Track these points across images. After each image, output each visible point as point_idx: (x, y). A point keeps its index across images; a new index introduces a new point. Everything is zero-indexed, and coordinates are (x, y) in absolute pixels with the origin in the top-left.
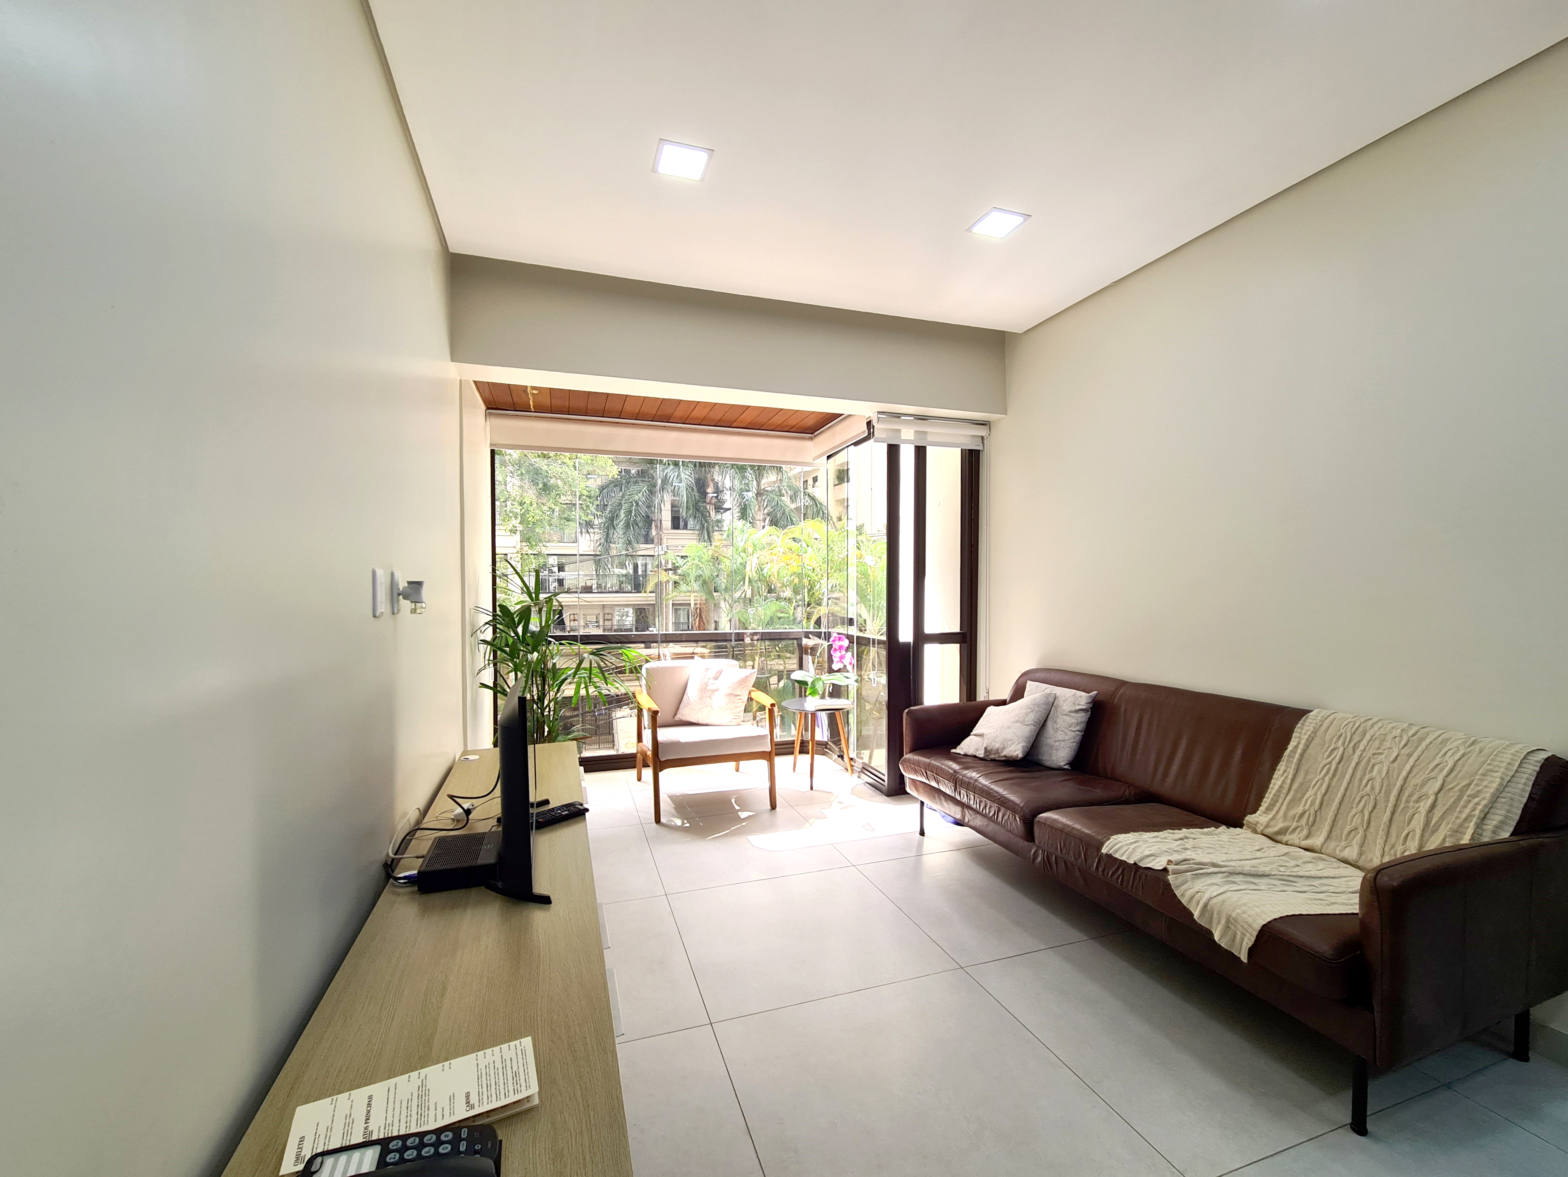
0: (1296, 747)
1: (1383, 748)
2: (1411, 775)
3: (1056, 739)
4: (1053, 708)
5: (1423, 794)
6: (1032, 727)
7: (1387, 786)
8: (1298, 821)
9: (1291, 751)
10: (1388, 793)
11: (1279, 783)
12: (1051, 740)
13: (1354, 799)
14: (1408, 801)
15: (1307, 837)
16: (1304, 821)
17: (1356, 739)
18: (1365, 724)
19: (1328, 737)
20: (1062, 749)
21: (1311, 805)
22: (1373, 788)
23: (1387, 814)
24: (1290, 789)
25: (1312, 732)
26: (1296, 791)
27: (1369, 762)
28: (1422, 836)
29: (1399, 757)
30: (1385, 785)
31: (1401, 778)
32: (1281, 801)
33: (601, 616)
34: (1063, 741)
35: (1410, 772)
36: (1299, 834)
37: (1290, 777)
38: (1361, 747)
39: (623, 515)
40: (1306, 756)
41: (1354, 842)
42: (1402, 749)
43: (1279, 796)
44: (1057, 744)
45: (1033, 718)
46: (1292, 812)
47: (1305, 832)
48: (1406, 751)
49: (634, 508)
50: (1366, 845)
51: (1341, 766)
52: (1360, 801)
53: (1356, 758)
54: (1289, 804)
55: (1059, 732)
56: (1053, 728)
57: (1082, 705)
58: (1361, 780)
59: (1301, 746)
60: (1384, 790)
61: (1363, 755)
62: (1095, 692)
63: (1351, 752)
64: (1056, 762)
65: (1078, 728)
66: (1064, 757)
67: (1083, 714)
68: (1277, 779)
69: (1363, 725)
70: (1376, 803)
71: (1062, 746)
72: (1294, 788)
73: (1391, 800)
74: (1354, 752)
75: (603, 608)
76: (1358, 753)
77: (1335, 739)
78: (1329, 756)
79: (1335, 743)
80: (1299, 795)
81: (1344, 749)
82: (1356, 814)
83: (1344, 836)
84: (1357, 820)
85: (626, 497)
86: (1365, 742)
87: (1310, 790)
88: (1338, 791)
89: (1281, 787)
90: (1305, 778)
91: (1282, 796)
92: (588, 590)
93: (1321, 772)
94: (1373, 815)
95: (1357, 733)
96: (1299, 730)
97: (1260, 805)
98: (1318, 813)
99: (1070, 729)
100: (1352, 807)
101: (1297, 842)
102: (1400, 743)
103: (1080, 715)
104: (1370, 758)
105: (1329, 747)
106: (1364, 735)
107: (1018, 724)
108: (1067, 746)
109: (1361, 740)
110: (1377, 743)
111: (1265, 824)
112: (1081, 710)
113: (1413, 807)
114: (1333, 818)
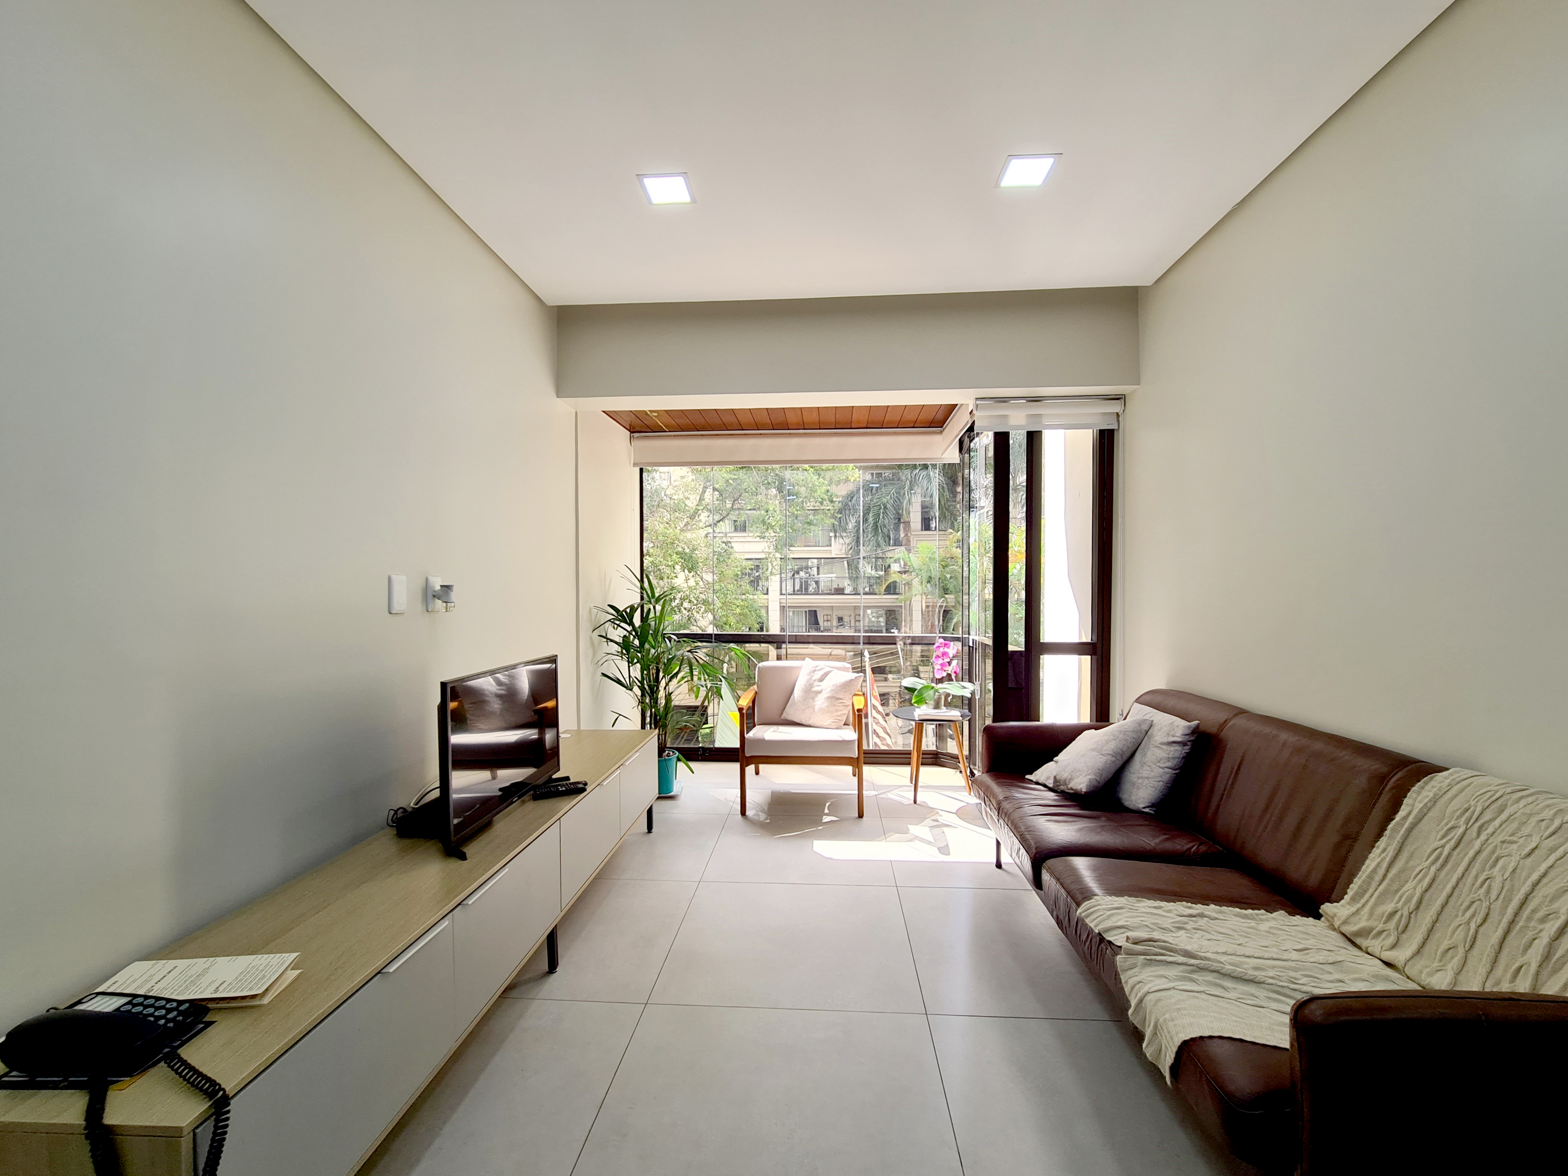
0: (1405, 818)
1: (1519, 835)
2: (1545, 881)
3: (1140, 775)
4: (1146, 738)
5: (1552, 911)
6: (1109, 757)
7: (1508, 891)
8: (1385, 922)
9: (1397, 823)
10: (1508, 900)
11: (1373, 865)
12: (1135, 776)
13: (1461, 905)
14: (1529, 919)
15: (1393, 947)
16: (1392, 925)
17: (1487, 817)
18: (1509, 796)
19: (1449, 810)
20: (1144, 788)
21: (1405, 903)
22: (1488, 891)
23: (1497, 933)
24: (1385, 876)
25: (1430, 800)
26: (1392, 880)
27: (1493, 852)
28: (1538, 973)
29: (1536, 852)
30: (1505, 889)
31: (1529, 883)
32: (1371, 891)
33: (853, 616)
34: (1148, 778)
35: (1544, 875)
36: (1383, 939)
37: (1388, 859)
38: (1490, 830)
39: (871, 519)
40: (1415, 832)
41: (1449, 967)
42: (1546, 839)
43: (1369, 884)
44: (1140, 781)
45: (1113, 747)
46: (1380, 910)
47: (1391, 940)
48: (1550, 843)
49: (882, 511)
50: (1463, 972)
51: (1455, 853)
52: (1469, 907)
53: (1477, 845)
54: (1379, 897)
55: (1146, 768)
56: (1141, 762)
57: (1177, 737)
58: (1476, 877)
59: (1410, 819)
60: (1502, 897)
61: (1489, 841)
62: (1197, 722)
63: (1474, 834)
64: (1134, 803)
65: (1169, 764)
66: (1144, 798)
67: (1178, 748)
68: (1372, 860)
69: (1505, 798)
70: (1487, 915)
71: (1144, 784)
72: (1390, 875)
73: (1508, 914)
74: (1479, 834)
75: (854, 609)
76: (1483, 837)
77: (1458, 813)
78: (1443, 837)
79: (1456, 820)
80: (1395, 887)
81: (1467, 829)
82: (1460, 925)
83: (1439, 953)
84: (1460, 933)
85: (875, 500)
86: (1497, 823)
87: (1410, 881)
88: (1444, 888)
89: (1374, 871)
90: (1407, 862)
91: (1374, 885)
92: (840, 591)
93: (1429, 857)
94: (1481, 930)
95: (1492, 807)
96: (1414, 795)
97: (1346, 893)
98: (1413, 915)
99: (1158, 764)
100: (1457, 916)
101: (1377, 951)
102: (1547, 828)
103: (1172, 748)
104: (1496, 847)
105: (1447, 824)
106: (1501, 811)
107: (1094, 753)
108: (1151, 785)
109: (1493, 819)
110: (1515, 825)
111: (1343, 918)
112: (1174, 742)
113: (1535, 928)
114: (1429, 925)
